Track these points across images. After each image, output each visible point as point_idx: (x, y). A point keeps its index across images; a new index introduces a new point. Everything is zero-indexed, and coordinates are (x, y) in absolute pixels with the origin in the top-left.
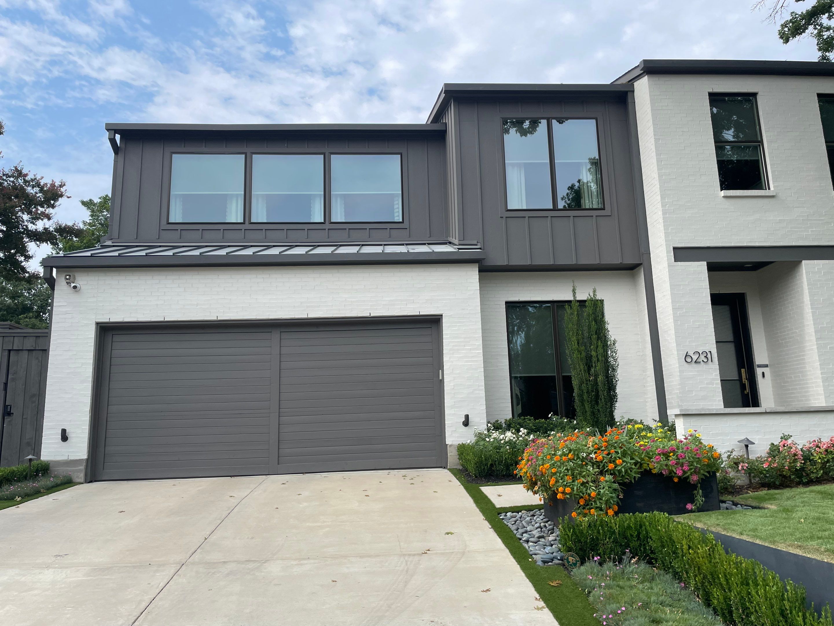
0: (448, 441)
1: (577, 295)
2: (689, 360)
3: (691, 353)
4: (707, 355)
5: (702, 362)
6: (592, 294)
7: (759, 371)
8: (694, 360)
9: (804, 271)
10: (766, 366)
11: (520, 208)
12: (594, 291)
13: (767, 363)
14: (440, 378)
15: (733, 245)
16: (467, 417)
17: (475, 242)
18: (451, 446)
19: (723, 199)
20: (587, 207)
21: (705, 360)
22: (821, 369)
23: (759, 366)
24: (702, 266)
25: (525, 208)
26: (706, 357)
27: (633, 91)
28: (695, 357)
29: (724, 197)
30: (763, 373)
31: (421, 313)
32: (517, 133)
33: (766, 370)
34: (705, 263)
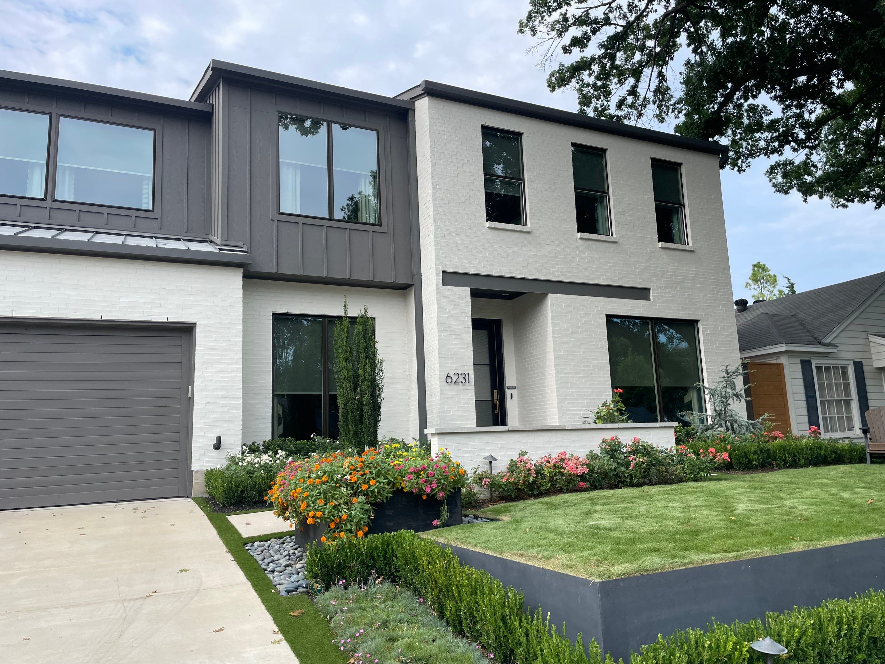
0: (195, 467)
1: (348, 311)
2: (449, 380)
3: (451, 374)
4: (465, 376)
5: (460, 383)
6: (363, 312)
7: (508, 392)
8: (454, 381)
9: (549, 303)
10: (515, 388)
11: (294, 213)
12: (366, 309)
13: (515, 385)
14: (190, 395)
15: (493, 274)
16: (219, 439)
17: (241, 244)
18: (197, 472)
19: (488, 230)
20: (364, 221)
21: (464, 381)
22: (557, 391)
23: (509, 388)
24: (467, 291)
25: (299, 213)
26: (464, 378)
27: (414, 110)
28: (455, 378)
29: (490, 228)
30: (512, 394)
31: (169, 320)
32: (296, 130)
33: (514, 392)
34: (469, 289)
